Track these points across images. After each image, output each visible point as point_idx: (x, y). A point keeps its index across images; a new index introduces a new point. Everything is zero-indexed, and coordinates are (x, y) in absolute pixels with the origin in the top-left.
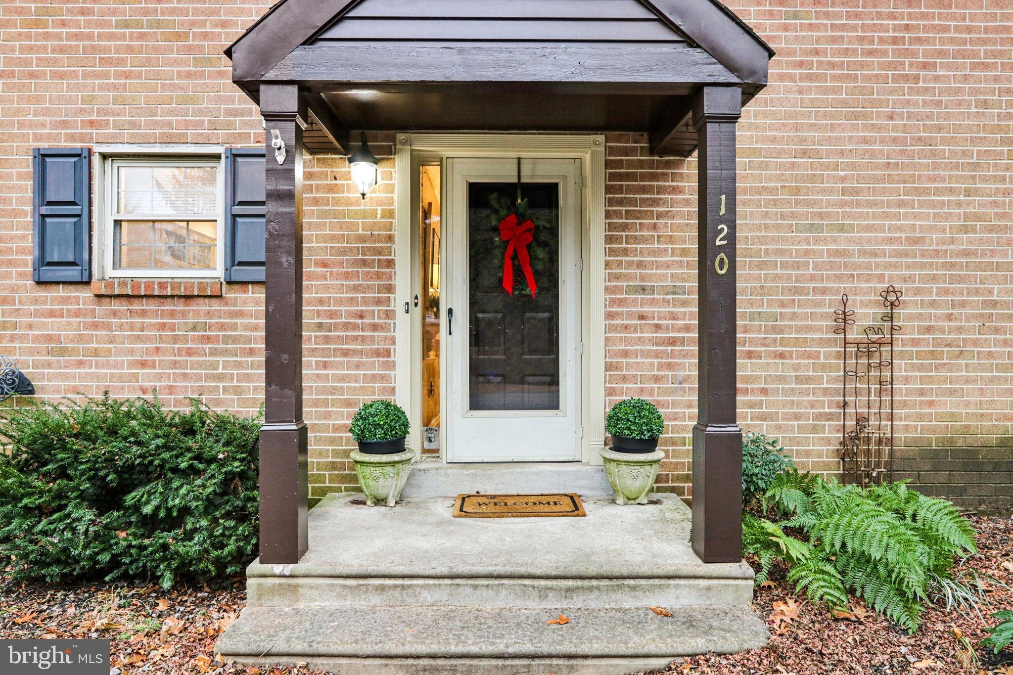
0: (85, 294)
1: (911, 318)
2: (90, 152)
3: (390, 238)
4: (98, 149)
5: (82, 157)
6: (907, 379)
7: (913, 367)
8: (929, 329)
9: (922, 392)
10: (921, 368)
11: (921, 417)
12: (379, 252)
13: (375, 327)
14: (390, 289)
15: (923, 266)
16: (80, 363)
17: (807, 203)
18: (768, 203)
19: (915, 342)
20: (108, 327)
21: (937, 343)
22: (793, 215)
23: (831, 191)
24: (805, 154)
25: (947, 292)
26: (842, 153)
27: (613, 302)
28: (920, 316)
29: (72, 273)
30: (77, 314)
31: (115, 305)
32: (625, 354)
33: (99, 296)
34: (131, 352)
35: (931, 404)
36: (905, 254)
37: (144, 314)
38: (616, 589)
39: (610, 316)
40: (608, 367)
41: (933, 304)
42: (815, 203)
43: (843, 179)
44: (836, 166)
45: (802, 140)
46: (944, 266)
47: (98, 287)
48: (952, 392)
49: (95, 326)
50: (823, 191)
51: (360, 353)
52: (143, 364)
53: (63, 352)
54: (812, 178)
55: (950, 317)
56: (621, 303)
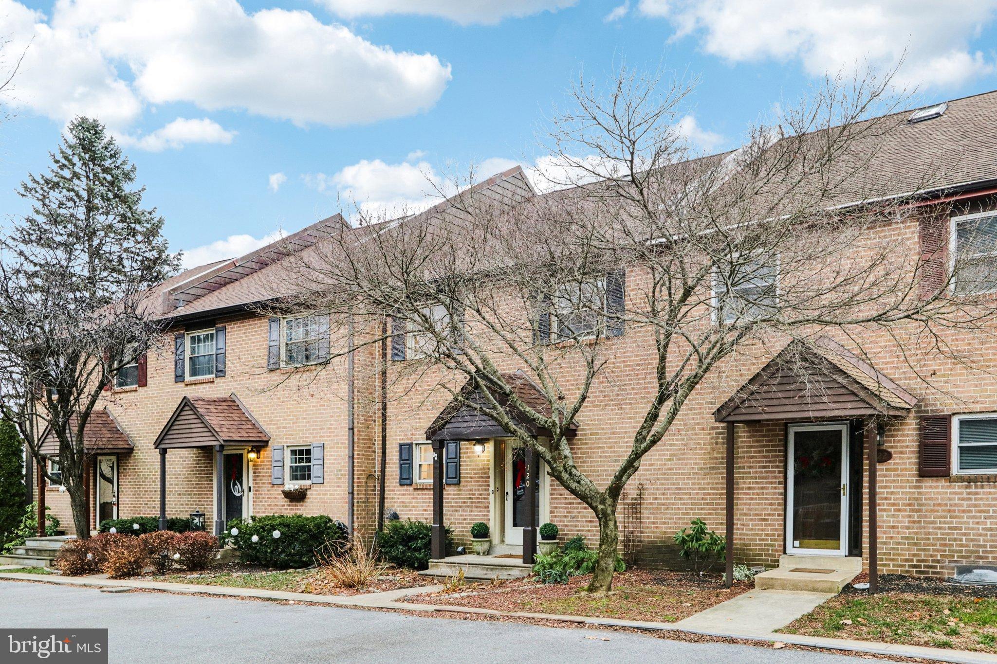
0: (411, 488)
1: (649, 494)
2: (412, 443)
3: (489, 469)
4: (415, 442)
5: (410, 445)
6: (648, 518)
7: (651, 513)
8: (656, 499)
9: (654, 523)
10: (654, 514)
11: (653, 532)
12: (485, 473)
13: (485, 498)
14: (488, 486)
15: (654, 474)
16: (410, 510)
17: (614, 452)
18: (602, 452)
19: (651, 504)
20: (417, 498)
21: (659, 504)
22: (610, 457)
23: (622, 447)
24: (614, 433)
25: (663, 484)
26: (626, 432)
27: (553, 489)
28: (653, 494)
29: (408, 482)
30: (409, 494)
31: (419, 492)
32: (556, 508)
33: (415, 489)
34: (422, 506)
35: (657, 527)
36: (648, 470)
37: (425, 494)
38: (502, 569)
39: (551, 494)
40: (551, 512)
41: (657, 489)
42: (617, 452)
43: (627, 442)
44: (624, 438)
45: (613, 428)
46: (662, 474)
47: (414, 486)
48: (664, 523)
49: (414, 498)
50: (619, 447)
51: (481, 507)
52: (425, 510)
53: (406, 506)
54: (616, 442)
55: (663, 494)
56: (554, 490)
